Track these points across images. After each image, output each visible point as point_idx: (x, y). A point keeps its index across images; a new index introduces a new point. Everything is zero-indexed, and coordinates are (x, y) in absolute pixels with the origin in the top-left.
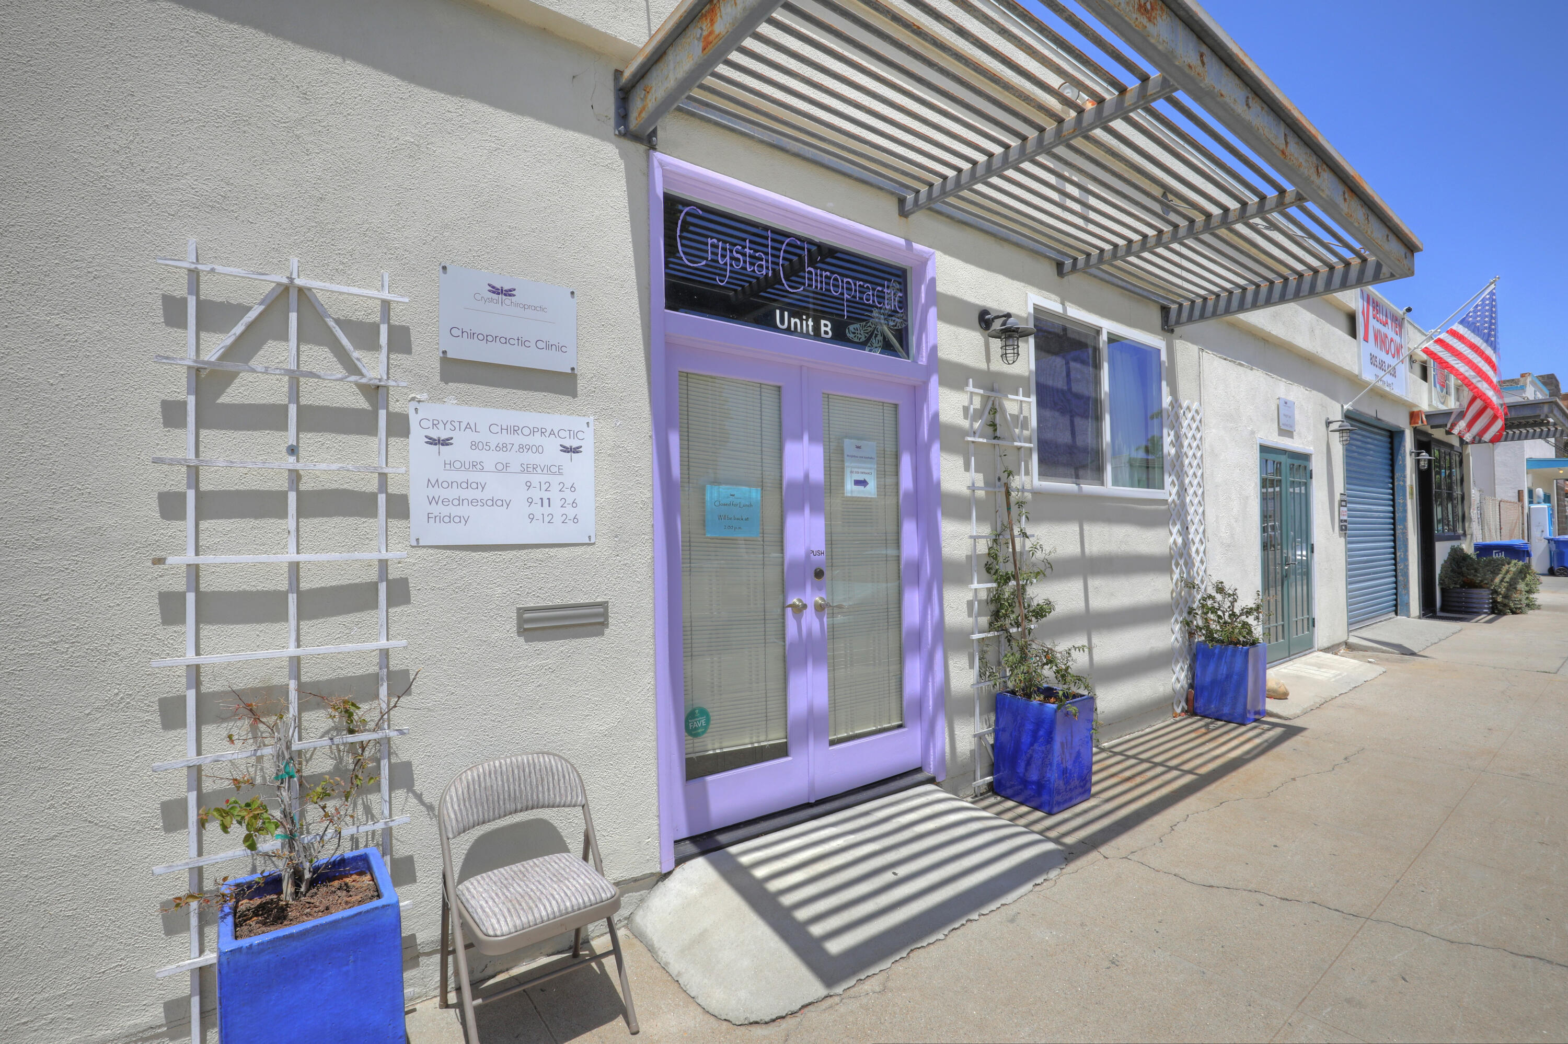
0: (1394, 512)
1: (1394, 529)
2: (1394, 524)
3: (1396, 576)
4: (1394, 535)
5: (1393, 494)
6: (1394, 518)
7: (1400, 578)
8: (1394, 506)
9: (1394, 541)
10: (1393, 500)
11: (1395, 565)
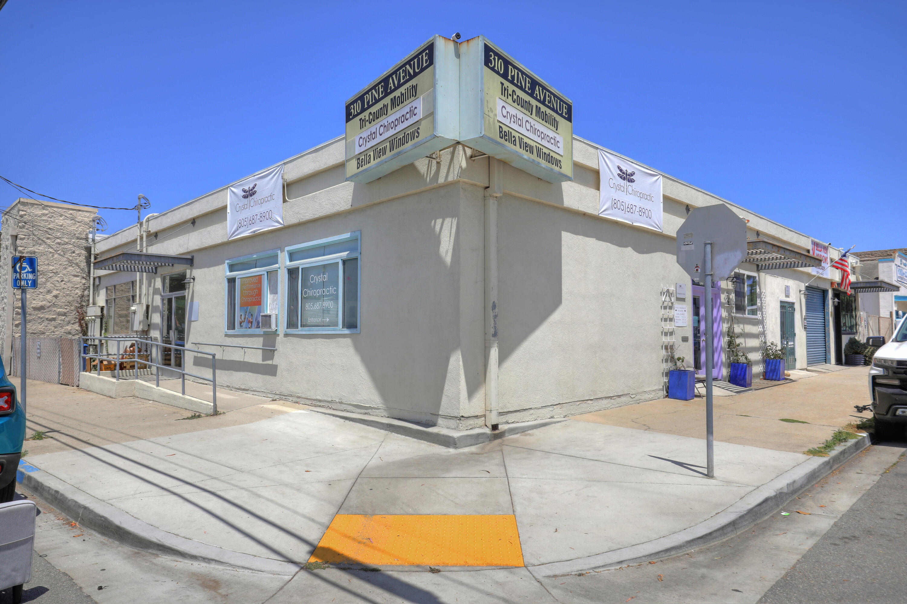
0: (824, 322)
1: (825, 329)
2: (825, 327)
3: (825, 348)
4: (825, 331)
5: (824, 315)
6: (825, 325)
7: (827, 349)
8: (824, 320)
9: (825, 334)
10: (824, 317)
11: (825, 343)
